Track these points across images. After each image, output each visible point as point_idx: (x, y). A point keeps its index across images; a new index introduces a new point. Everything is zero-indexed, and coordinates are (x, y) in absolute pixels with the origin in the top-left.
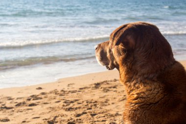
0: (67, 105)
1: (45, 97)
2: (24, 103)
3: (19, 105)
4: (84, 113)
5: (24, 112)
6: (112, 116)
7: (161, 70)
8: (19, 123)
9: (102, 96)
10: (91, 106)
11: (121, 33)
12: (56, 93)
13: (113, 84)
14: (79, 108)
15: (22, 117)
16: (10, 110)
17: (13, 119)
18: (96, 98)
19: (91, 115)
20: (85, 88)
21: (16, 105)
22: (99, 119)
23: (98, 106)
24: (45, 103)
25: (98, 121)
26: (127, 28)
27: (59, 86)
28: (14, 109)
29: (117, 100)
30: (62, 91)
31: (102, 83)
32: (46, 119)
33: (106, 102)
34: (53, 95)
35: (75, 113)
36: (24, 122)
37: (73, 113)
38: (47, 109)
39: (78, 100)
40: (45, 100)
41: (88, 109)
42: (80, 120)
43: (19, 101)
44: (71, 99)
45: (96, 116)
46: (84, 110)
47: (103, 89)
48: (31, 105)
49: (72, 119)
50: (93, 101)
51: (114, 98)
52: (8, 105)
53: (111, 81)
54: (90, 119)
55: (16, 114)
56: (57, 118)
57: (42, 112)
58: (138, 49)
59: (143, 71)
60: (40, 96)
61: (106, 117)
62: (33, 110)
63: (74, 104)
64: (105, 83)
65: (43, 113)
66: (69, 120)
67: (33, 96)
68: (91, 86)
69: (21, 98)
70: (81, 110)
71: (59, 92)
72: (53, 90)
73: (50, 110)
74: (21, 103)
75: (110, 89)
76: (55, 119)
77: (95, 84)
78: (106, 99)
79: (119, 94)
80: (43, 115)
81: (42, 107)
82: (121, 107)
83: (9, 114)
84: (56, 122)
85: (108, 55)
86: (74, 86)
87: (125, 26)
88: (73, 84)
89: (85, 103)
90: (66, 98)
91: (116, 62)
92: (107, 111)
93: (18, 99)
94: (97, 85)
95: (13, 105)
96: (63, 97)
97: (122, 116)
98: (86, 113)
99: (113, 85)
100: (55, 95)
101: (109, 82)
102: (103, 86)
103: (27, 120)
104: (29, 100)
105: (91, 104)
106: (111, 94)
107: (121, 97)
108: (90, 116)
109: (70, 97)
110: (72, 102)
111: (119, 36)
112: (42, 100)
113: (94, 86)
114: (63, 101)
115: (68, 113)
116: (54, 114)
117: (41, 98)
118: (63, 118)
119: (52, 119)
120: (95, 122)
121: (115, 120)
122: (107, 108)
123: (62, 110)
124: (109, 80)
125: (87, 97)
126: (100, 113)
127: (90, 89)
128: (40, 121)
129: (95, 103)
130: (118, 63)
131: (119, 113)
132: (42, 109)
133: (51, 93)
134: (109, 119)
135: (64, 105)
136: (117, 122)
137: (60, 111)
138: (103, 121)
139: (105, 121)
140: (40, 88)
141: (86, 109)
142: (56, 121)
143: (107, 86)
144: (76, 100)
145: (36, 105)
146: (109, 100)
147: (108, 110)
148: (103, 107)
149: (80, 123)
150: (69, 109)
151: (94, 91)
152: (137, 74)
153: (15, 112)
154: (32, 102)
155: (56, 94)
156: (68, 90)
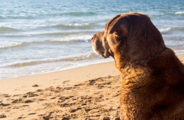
0: (62, 102)
1: (41, 94)
2: (20, 100)
3: (15, 102)
4: (79, 109)
5: (20, 109)
6: (106, 111)
7: (151, 56)
8: (15, 119)
9: (97, 92)
10: (86, 102)
11: (115, 23)
12: (52, 89)
13: (108, 80)
14: (74, 104)
15: (19, 113)
16: (7, 107)
17: (10, 115)
18: (90, 94)
19: (86, 110)
20: (80, 85)
21: (13, 102)
22: (93, 114)
23: (92, 102)
24: (41, 100)
25: (92, 116)
26: (120, 17)
27: (54, 83)
28: (10, 106)
29: (111, 95)
30: (58, 88)
31: (97, 80)
32: (42, 115)
33: (100, 98)
34: (49, 92)
35: (70, 109)
36: (20, 118)
37: (68, 108)
38: (43, 105)
39: (73, 96)
40: (41, 97)
41: (82, 105)
42: (75, 115)
43: (16, 98)
44: (66, 96)
45: (90, 111)
46: (79, 105)
47: (97, 85)
48: (27, 102)
49: (67, 115)
50: (88, 97)
51: (109, 94)
52: (5, 102)
53: (105, 78)
54: (85, 114)
55: (12, 111)
56: (52, 114)
57: (38, 108)
58: (130, 37)
59: (135, 57)
60: (36, 93)
61: (100, 112)
62: (29, 107)
63: (69, 100)
64: (100, 80)
65: (39, 110)
66: (64, 116)
67: (29, 93)
68: (86, 83)
69: (17, 95)
70: (76, 105)
71: (55, 89)
72: (49, 87)
73: (45, 106)
74: (17, 100)
75: (104, 85)
76: (50, 115)
77: (90, 81)
78: (100, 95)
79: (114, 90)
80: (38, 111)
81: (38, 103)
82: (115, 102)
83: (6, 110)
84: (52, 118)
85: (103, 44)
86: (69, 83)
87: (118, 16)
88: (69, 81)
89: (80, 99)
90: (61, 95)
91: (111, 51)
92: (101, 106)
93: (14, 96)
94: (92, 82)
95: (10, 102)
96: (58, 93)
97: (116, 111)
98: (81, 109)
99: (107, 82)
100: (50, 92)
101: (104, 79)
102: (98, 82)
103: (23, 116)
104: (26, 97)
105: (85, 100)
106: (105, 91)
107: (115, 93)
108: (85, 112)
109: (65, 94)
110: (67, 98)
111: (114, 24)
112: (38, 97)
113: (89, 82)
114: (59, 97)
115: (63, 109)
116: (50, 110)
117: (37, 95)
118: (58, 114)
119: (48, 114)
120: (89, 117)
121: (109, 115)
122: (102, 103)
123: (57, 106)
124: (104, 76)
125: (81, 93)
126: (94, 108)
127: (85, 86)
128: (35, 117)
129: (90, 99)
130: (113, 51)
131: (113, 108)
132: (38, 105)
133: (47, 90)
134: (103, 114)
135: (59, 102)
136: (111, 117)
137: (55, 107)
138: (97, 116)
139: (99, 116)
140: (36, 86)
141: (81, 105)
142: (51, 116)
143: (102, 82)
144: (71, 97)
145: (32, 102)
146: (103, 96)
147: (103, 106)
148: (98, 103)
149: (74, 118)
150: (64, 105)
151: (89, 87)
152: (129, 61)
153: (11, 109)
154: (28, 98)
155: (52, 91)
156: (64, 87)
